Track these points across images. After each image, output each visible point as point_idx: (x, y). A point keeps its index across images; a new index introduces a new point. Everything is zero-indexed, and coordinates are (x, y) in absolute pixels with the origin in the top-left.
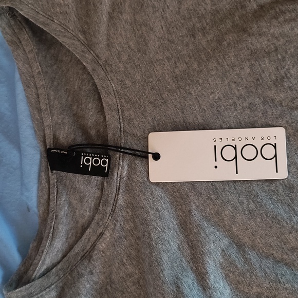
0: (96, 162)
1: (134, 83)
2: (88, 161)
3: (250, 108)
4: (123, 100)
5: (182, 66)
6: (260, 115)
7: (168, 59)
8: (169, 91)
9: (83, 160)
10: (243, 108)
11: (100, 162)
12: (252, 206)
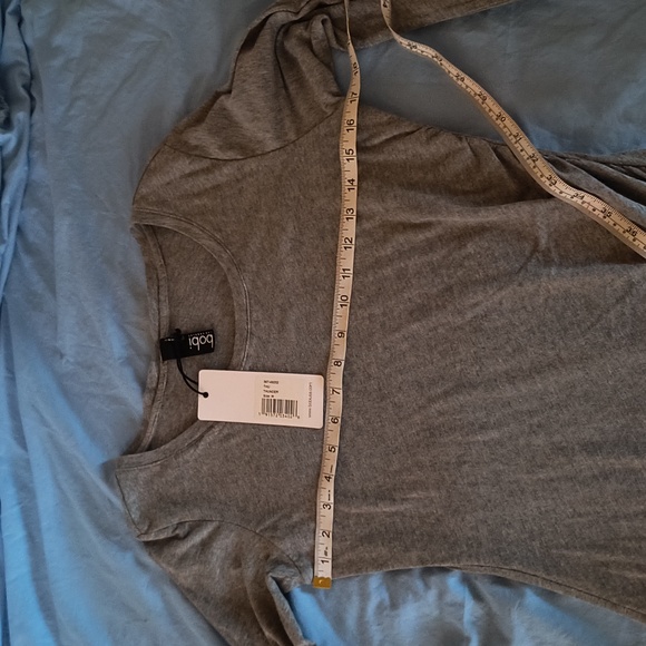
0: (203, 340)
1: (265, 284)
2: (195, 342)
3: (369, 318)
4: (252, 301)
5: (311, 270)
6: (378, 327)
7: (299, 262)
8: (297, 295)
9: (191, 342)
10: (363, 318)
11: (206, 339)
12: (361, 422)
